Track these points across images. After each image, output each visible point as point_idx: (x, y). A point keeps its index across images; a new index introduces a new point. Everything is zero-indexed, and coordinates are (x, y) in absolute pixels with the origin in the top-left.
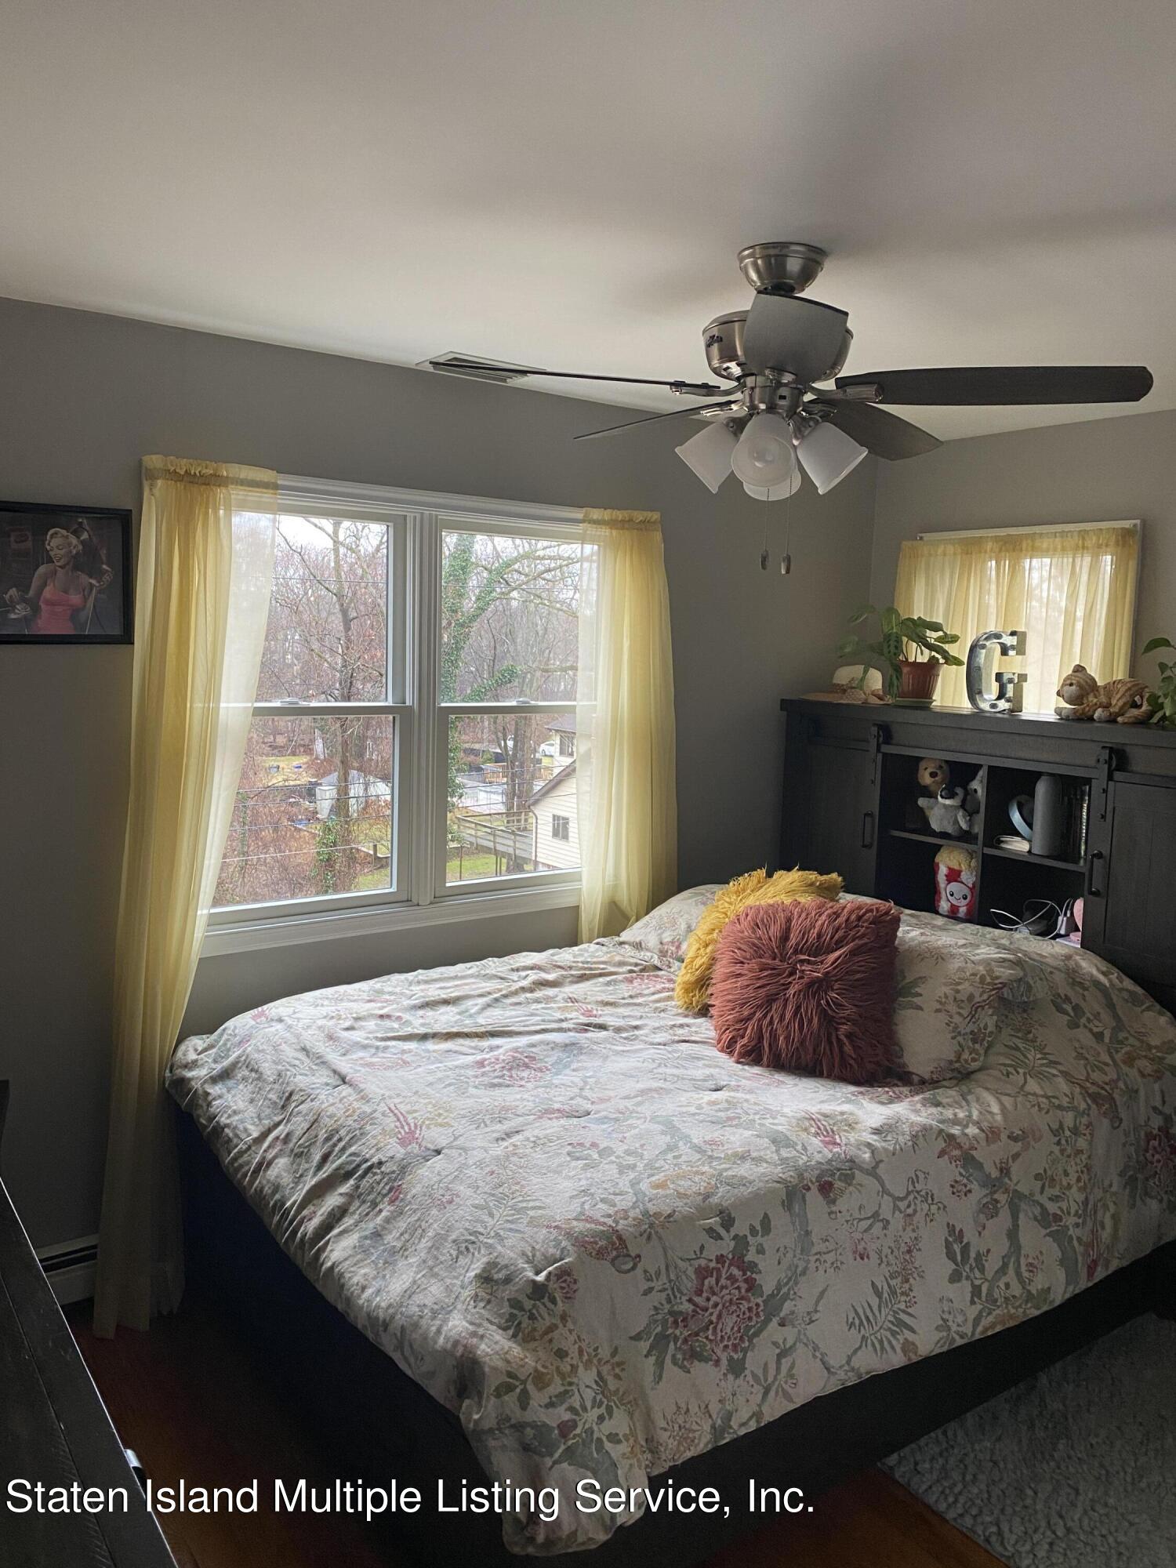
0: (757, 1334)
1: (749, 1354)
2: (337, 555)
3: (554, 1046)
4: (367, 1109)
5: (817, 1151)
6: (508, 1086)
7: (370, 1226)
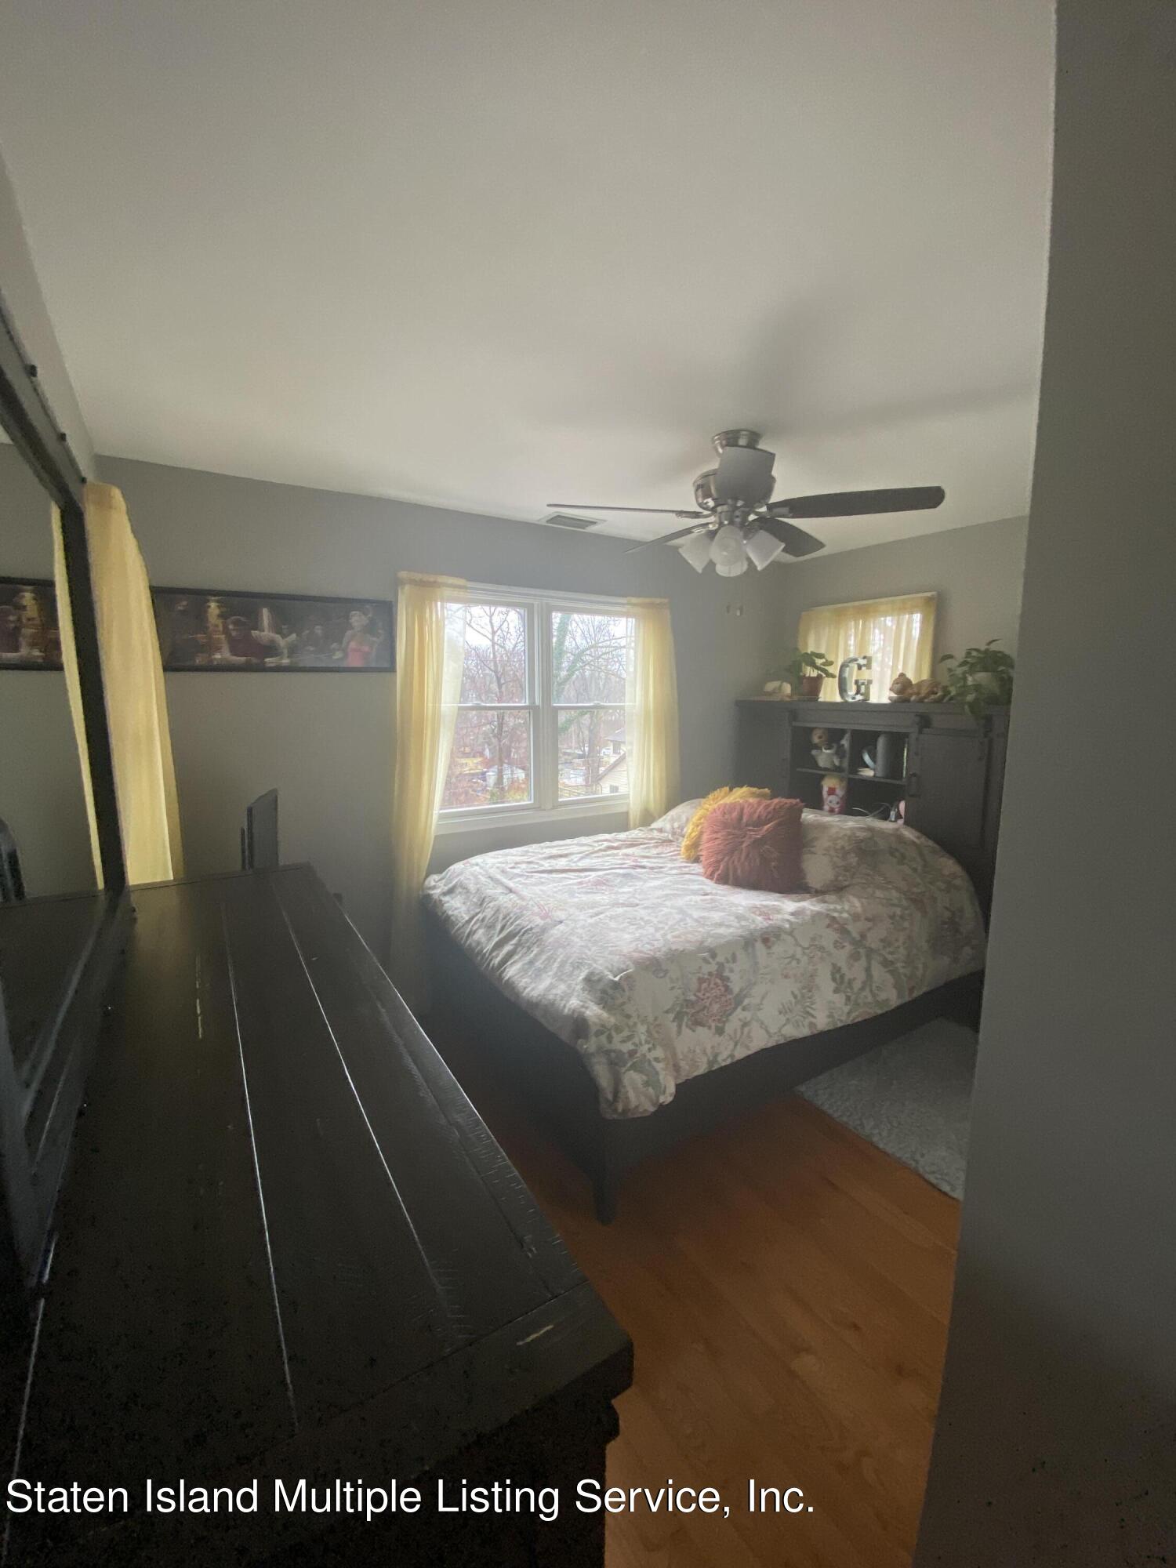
0: (730, 1014)
1: (727, 1025)
2: (494, 649)
3: (619, 875)
4: (524, 903)
5: (760, 922)
6: (595, 893)
7: (527, 959)
